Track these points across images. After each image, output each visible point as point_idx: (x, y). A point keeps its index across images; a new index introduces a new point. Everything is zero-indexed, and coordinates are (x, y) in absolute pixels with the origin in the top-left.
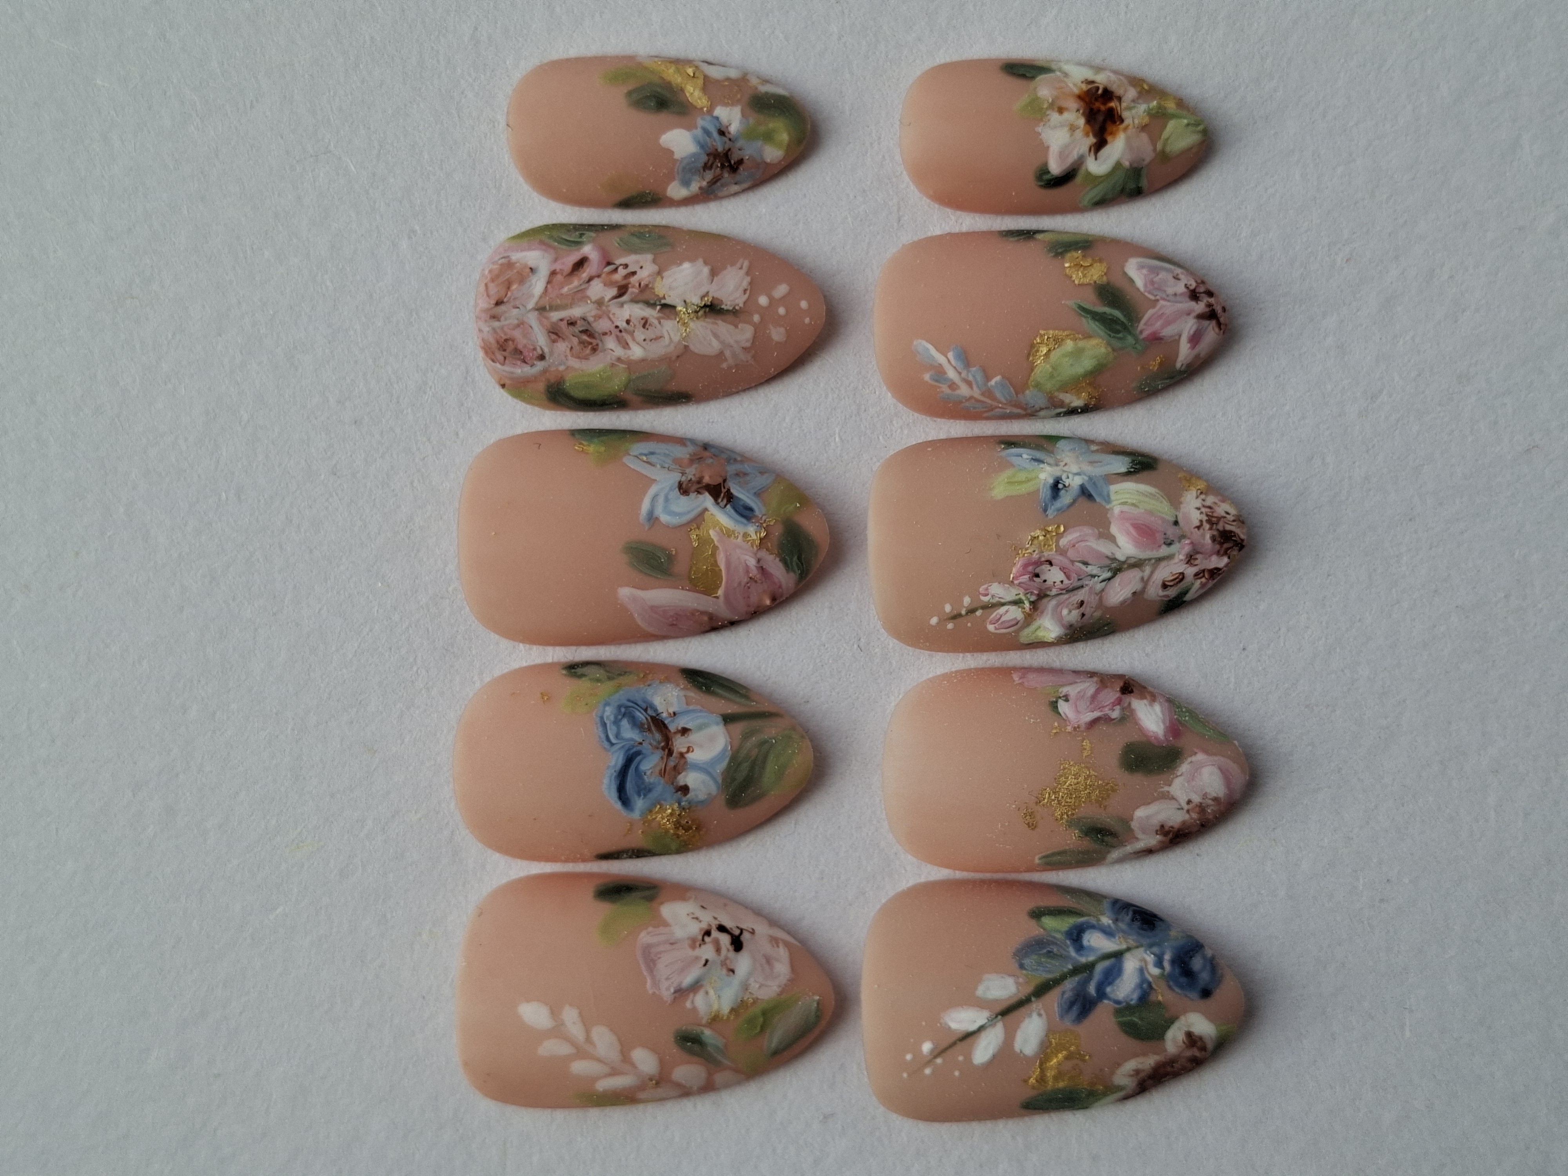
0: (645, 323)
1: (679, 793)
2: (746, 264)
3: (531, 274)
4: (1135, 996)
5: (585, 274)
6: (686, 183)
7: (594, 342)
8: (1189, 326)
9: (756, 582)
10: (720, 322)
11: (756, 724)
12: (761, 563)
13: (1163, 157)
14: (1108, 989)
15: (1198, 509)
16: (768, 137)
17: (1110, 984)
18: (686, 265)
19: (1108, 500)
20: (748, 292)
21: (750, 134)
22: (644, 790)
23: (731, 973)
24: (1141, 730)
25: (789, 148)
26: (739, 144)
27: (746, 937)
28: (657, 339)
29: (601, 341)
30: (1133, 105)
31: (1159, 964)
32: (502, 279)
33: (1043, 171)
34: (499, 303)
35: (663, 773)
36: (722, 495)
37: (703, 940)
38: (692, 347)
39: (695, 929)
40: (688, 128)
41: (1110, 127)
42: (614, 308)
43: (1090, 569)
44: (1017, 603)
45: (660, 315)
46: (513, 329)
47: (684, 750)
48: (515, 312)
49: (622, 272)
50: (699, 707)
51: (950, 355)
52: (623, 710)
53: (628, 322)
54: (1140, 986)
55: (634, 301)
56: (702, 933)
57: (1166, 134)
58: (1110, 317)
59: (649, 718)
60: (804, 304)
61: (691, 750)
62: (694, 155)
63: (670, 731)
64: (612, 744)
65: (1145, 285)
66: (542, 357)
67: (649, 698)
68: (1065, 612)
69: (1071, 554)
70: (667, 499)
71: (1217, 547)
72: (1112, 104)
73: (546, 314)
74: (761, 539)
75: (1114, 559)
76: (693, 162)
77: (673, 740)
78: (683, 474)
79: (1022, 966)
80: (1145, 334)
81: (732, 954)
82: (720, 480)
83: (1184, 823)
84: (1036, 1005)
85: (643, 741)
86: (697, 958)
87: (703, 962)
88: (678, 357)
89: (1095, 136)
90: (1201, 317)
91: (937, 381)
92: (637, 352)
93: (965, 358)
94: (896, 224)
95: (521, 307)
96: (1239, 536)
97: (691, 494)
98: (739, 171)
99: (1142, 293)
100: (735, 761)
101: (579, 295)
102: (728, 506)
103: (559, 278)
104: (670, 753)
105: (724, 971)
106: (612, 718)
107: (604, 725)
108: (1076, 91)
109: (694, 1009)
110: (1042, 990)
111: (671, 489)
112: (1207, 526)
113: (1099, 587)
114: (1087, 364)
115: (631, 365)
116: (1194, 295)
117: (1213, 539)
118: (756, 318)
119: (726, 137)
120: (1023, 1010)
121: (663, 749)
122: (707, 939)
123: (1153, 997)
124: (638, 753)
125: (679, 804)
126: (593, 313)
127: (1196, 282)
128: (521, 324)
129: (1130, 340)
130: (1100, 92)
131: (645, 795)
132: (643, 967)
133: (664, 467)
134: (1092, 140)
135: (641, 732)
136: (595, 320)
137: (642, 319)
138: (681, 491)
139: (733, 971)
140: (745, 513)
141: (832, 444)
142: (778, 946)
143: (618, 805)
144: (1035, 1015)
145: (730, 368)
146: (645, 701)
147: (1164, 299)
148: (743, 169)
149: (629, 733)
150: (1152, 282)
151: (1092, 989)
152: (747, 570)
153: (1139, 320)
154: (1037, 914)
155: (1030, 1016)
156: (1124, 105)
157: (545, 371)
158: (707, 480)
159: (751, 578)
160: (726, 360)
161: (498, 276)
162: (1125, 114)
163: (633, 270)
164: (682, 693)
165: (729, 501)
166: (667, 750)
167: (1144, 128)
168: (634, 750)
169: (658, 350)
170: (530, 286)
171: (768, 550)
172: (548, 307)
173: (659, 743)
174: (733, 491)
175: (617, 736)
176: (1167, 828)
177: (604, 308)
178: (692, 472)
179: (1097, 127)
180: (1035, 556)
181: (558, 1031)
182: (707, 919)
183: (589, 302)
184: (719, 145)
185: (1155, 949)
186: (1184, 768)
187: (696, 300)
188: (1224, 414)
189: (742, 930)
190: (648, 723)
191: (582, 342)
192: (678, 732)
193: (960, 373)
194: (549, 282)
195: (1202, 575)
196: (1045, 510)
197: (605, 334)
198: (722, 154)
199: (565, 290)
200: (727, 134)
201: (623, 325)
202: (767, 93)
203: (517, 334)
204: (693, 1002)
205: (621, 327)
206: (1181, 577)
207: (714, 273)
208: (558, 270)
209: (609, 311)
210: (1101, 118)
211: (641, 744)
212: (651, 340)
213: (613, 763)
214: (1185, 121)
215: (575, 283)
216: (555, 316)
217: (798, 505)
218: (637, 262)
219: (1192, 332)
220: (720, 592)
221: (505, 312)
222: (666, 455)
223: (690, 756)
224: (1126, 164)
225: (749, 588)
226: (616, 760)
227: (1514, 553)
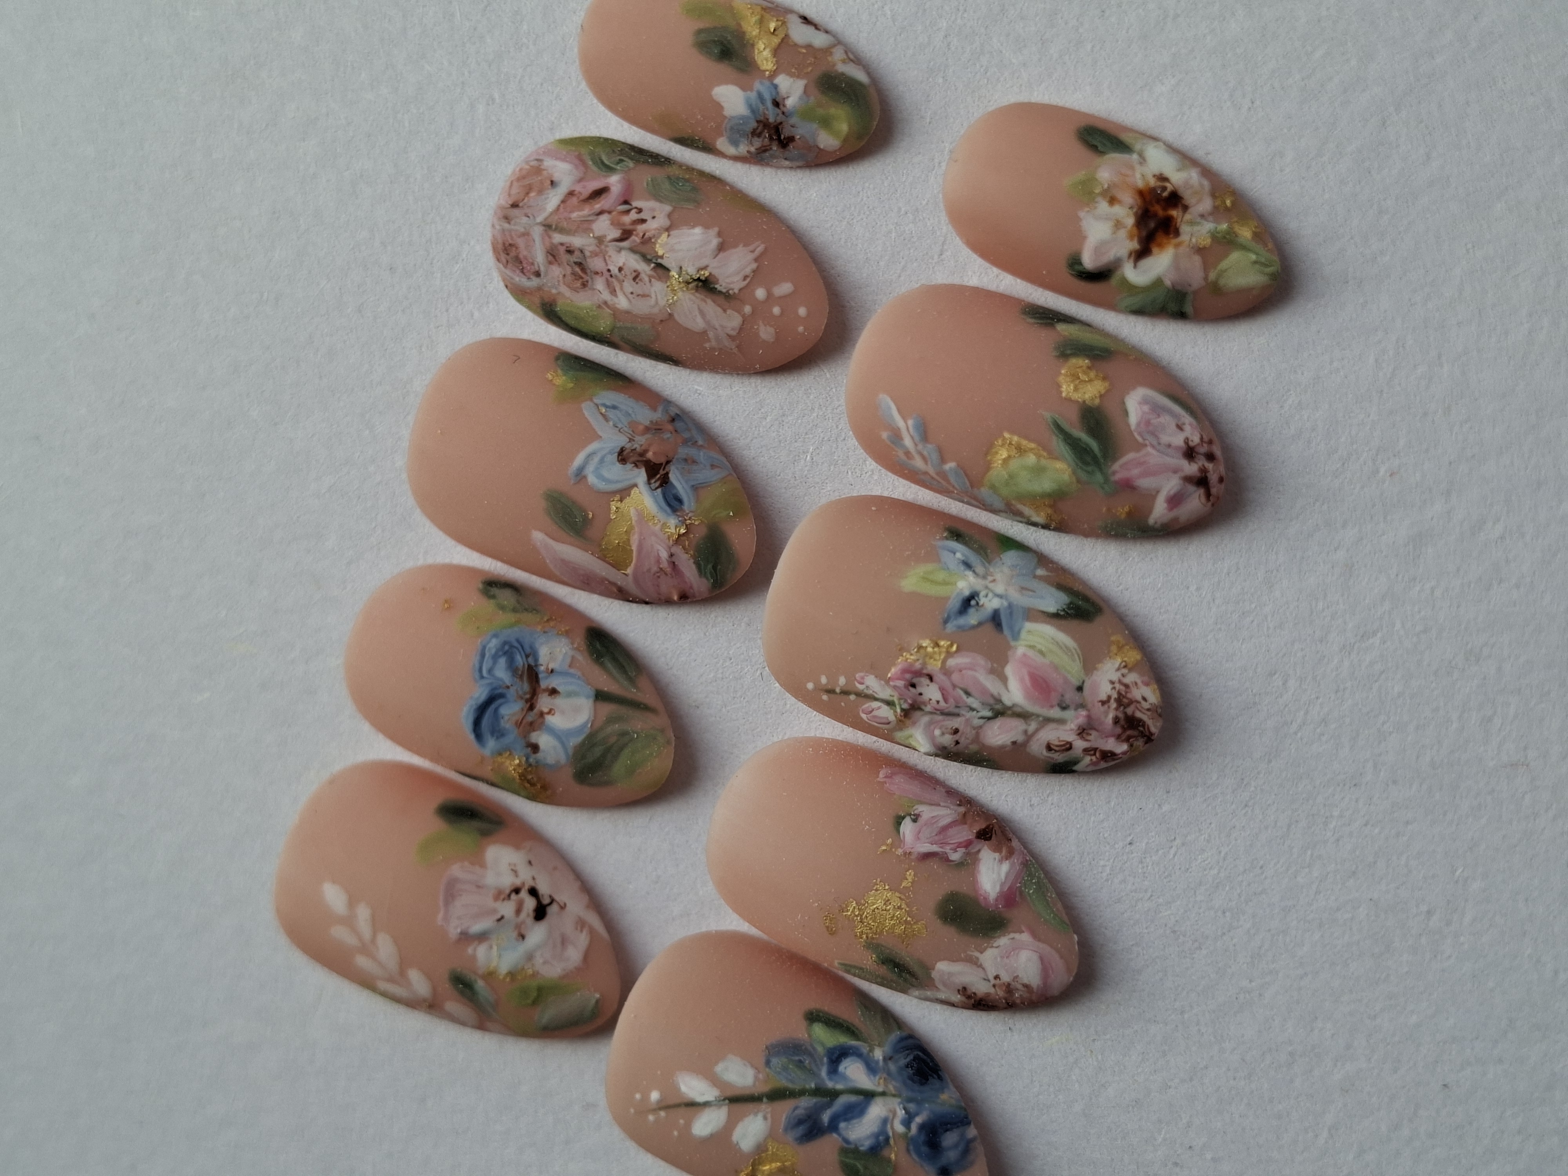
0: (636, 277)
1: (530, 749)
2: (761, 248)
3: (550, 187)
4: (866, 1145)
5: (597, 206)
6: (735, 143)
7: (586, 278)
8: (1170, 485)
9: (666, 574)
10: (709, 301)
11: (624, 710)
12: (674, 559)
13: (1215, 289)
14: (842, 1125)
15: (1112, 683)
16: (826, 123)
17: (847, 1120)
18: (698, 230)
19: (1016, 636)
20: (748, 280)
21: (807, 114)
22: (498, 733)
23: (521, 938)
24: (974, 883)
25: (846, 140)
26: (793, 120)
27: (553, 910)
28: (644, 296)
29: (592, 278)
30: (1199, 220)
31: (907, 1123)
32: (527, 182)
33: (1075, 262)
34: (515, 205)
35: (518, 724)
36: (658, 476)
37: (509, 896)
38: (676, 316)
39: (507, 881)
40: (744, 88)
41: (1160, 237)
42: (611, 250)
43: (970, 701)
44: (890, 703)
45: (652, 273)
46: (519, 237)
47: (546, 710)
48: (525, 220)
49: (633, 215)
50: (579, 673)
51: (910, 422)
52: (507, 648)
53: (620, 269)
54: (877, 1136)
55: (633, 250)
56: (512, 888)
57: (1224, 264)
58: (1084, 446)
59: (526, 666)
60: (802, 311)
61: (553, 712)
62: (742, 117)
63: (539, 686)
64: (482, 677)
65: (1138, 424)
66: (538, 274)
67: (537, 646)
68: (937, 732)
69: (955, 677)
70: (602, 461)
71: (1118, 730)
72: (1174, 213)
73: (551, 233)
74: (679, 536)
75: (999, 701)
76: (741, 124)
77: (540, 695)
78: (631, 440)
79: (768, 1063)
80: (1117, 477)
81: (530, 921)
82: (663, 460)
83: (988, 994)
84: (765, 1107)
85: (512, 685)
86: (495, 911)
87: (499, 916)
88: (662, 321)
89: (1140, 241)
90: (1188, 479)
91: (893, 443)
92: (622, 302)
93: (924, 433)
94: (936, 257)
95: (531, 217)
96: (1148, 728)
97: (628, 463)
98: (788, 148)
99: (1131, 430)
100: (591, 740)
101: (584, 226)
102: (659, 490)
103: (574, 200)
104: (531, 708)
105: (515, 934)
106: (493, 651)
107: (483, 656)
108: (1140, 184)
109: (474, 958)
110: (777, 1095)
111: (610, 453)
112: (1114, 705)
113: (977, 722)
114: (1046, 485)
115: (616, 313)
116: (1190, 453)
117: (1116, 721)
118: (748, 309)
119: (779, 109)
120: (751, 1106)
121: (527, 701)
122: (513, 896)
123: (885, 1152)
124: (502, 696)
125: (527, 759)
126: (592, 248)
127: (1202, 439)
128: (526, 234)
129: (1099, 477)
130: (1165, 194)
131: (498, 738)
132: (441, 898)
133: (617, 427)
134: (1135, 245)
135: (513, 676)
136: (591, 257)
137: (635, 271)
138: (620, 457)
139: (523, 937)
140: (673, 503)
141: (803, 462)
142: (582, 931)
143: (472, 737)
144: (760, 1117)
145: (713, 349)
146: (531, 647)
147: (1153, 447)
148: (793, 147)
149: (502, 673)
150: (1148, 423)
151: (826, 1117)
152: (658, 561)
153: (1115, 459)
154: (813, 1017)
155: (756, 1114)
156: (1187, 217)
157: (539, 289)
158: (650, 455)
159: (661, 569)
160: (709, 340)
161: (524, 178)
162: (1185, 229)
163: (644, 218)
164: (571, 653)
165: (661, 486)
166: (529, 704)
167: (1200, 250)
168: (500, 691)
169: (642, 307)
170: (546, 199)
171: (684, 548)
172: (554, 227)
173: (525, 694)
174: (672, 477)
175: (490, 671)
176: (969, 992)
177: (603, 247)
178: (641, 441)
179: (1144, 234)
180: (918, 665)
181: (349, 921)
182: (525, 877)
183: (591, 235)
184: (772, 115)
185: (912, 1107)
186: (1003, 941)
187: (691, 271)
188: (1198, 589)
189: (553, 901)
190: (523, 672)
191: (574, 274)
192: (545, 690)
193: (916, 445)
194: (563, 202)
195: (1092, 752)
196: (946, 621)
197: (597, 273)
198: (772, 126)
199: (574, 215)
200: (781, 106)
201: (615, 270)
202: (843, 74)
203: (521, 242)
204: (475, 950)
205: (612, 272)
206: (1069, 747)
207: (721, 248)
208: (576, 192)
209: (607, 252)
210: (1152, 225)
211: (508, 687)
212: (638, 295)
213: (476, 695)
214: (1253, 257)
215: (586, 211)
216: (558, 238)
217: (731, 514)
218: (653, 210)
219: (1172, 493)
220: (629, 571)
221: (517, 217)
222: (628, 414)
223: (549, 719)
224: (1168, 283)
225: (659, 577)
226: (480, 693)
227: (1456, 871)
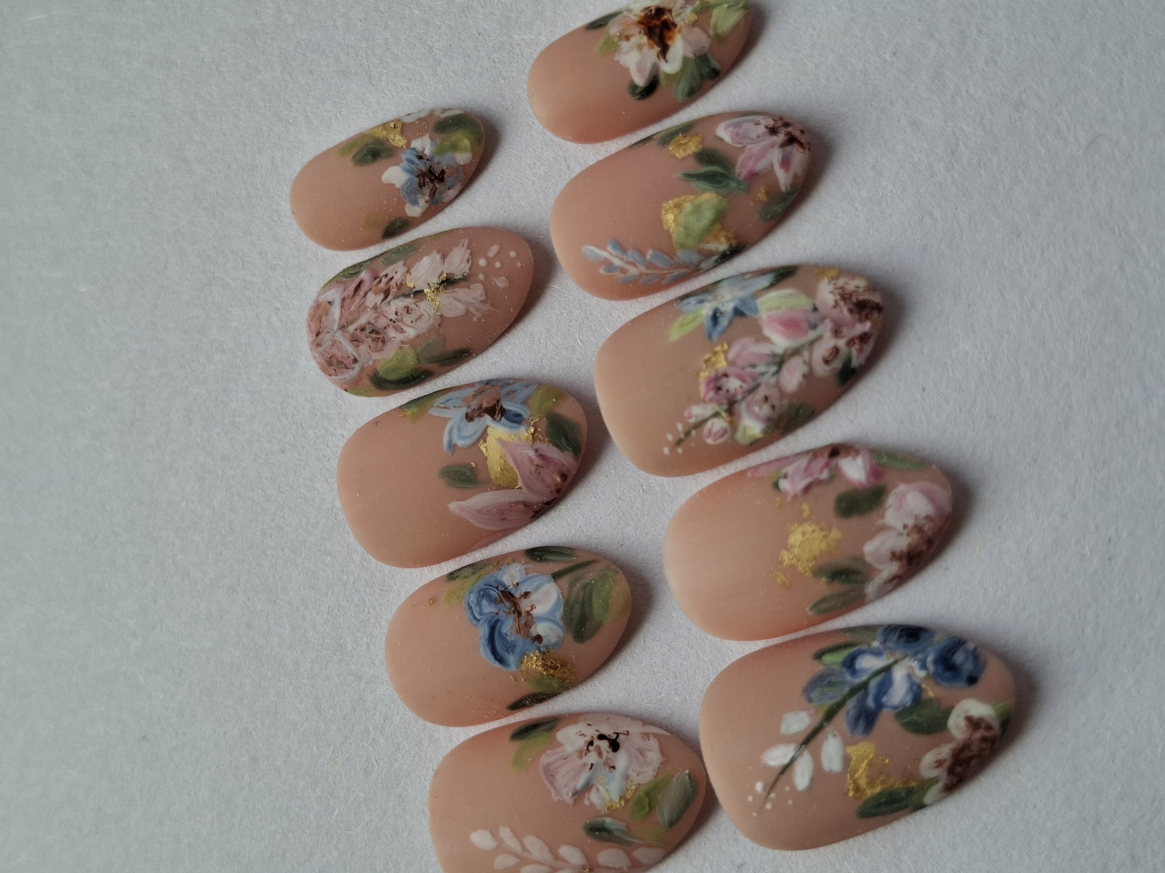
0: (408, 310)
1: (536, 642)
2: (466, 241)
3: (330, 306)
4: (909, 700)
5: (362, 293)
6: (415, 203)
7: (381, 336)
8: (775, 156)
9: (542, 467)
10: (457, 289)
11: (577, 573)
12: (539, 452)
13: (719, 39)
14: (884, 699)
15: (832, 292)
16: (454, 147)
17: (885, 693)
18: (425, 260)
19: (756, 310)
20: (470, 260)
21: (441, 151)
22: (511, 648)
23: (613, 769)
24: (847, 481)
25: (473, 150)
26: (436, 159)
27: (621, 739)
28: (420, 318)
29: (385, 333)
30: (681, 10)
31: (923, 666)
32: (317, 317)
33: (633, 87)
34: (318, 334)
35: (519, 631)
36: (497, 412)
37: (588, 750)
38: (445, 314)
39: (581, 742)
40: (397, 164)
41: (667, 34)
42: (385, 308)
43: (758, 370)
44: (716, 415)
45: (415, 300)
46: (332, 348)
47: (529, 609)
48: (328, 336)
49: (384, 280)
50: (535, 574)
51: (609, 248)
52: (482, 593)
53: (396, 314)
54: (910, 689)
55: (396, 297)
56: (587, 744)
57: (713, 21)
58: (711, 173)
59: (500, 593)
60: (513, 254)
61: (534, 607)
62: (408, 181)
63: (516, 598)
64: (478, 620)
65: (732, 138)
66: (355, 361)
67: (499, 578)
68: (756, 409)
69: (740, 362)
70: (459, 429)
71: (857, 316)
72: (665, 17)
73: (346, 329)
74: (533, 434)
75: (774, 355)
76: (410, 186)
77: (520, 604)
78: (468, 407)
79: (810, 700)
80: (743, 175)
81: (611, 755)
82: (495, 402)
83: (910, 545)
84: (829, 729)
85: (499, 611)
86: (585, 765)
87: (589, 766)
88: (439, 325)
89: (658, 45)
90: (783, 145)
91: (610, 271)
92: (411, 333)
93: (621, 247)
95: (330, 331)
96: (873, 301)
97: (475, 419)
98: (445, 179)
99: (730, 145)
100: (568, 605)
101: (362, 308)
102: (503, 418)
103: (348, 301)
104: (519, 614)
105: (607, 769)
106: (475, 601)
107: (471, 608)
108: (636, 19)
109: (592, 804)
110: (830, 715)
111: (461, 421)
112: (842, 303)
113: (773, 380)
114: (708, 215)
115: (413, 343)
116: (773, 131)
117: (851, 311)
118: (481, 277)
119: (424, 159)
120: (820, 736)
121: (514, 613)
122: (591, 748)
123: (924, 696)
124: (497, 621)
125: (539, 651)
126: (373, 316)
127: (774, 120)
128: (334, 343)
129: (733, 184)
130: (653, 12)
131: (513, 651)
132: (546, 783)
133: (456, 407)
134: (657, 49)
135: (496, 604)
136: (376, 321)
137: (405, 308)
138: (468, 419)
139: (614, 768)
140: (516, 419)
142: (649, 740)
143: (497, 665)
144: (830, 736)
145: (479, 319)
146: (496, 582)
147: (749, 143)
148: (448, 177)
149: (489, 608)
150: (737, 134)
151: (870, 703)
152: (531, 461)
153: (733, 166)
154: (819, 656)
155: (826, 738)
156: (674, 14)
157: (362, 369)
158: (485, 405)
159: (537, 466)
160: (474, 315)
161: (314, 316)
162: (677, 20)
163: (391, 277)
164: (523, 568)
165: (502, 415)
166: (516, 613)
167: (695, 24)
168: (494, 619)
169: (424, 325)
170: (332, 315)
171: (540, 440)
172: (346, 325)
173: (510, 609)
174: (506, 406)
175: (481, 613)
176: (898, 554)
177: (379, 310)
178: (475, 404)
179: (657, 39)
180: (713, 374)
181: (501, 848)
182: (591, 732)
183: (368, 310)
184: (423, 167)
185: (920, 656)
186: (891, 500)
187: (436, 280)
189: (618, 734)
190: (500, 598)
191: (374, 340)
192: (522, 596)
193: (622, 259)
194: (342, 307)
195: (852, 342)
196: (710, 336)
197: (385, 328)
198: (427, 172)
199: (353, 308)
200: (424, 157)
201: (393, 317)
202: (446, 117)
203: (334, 351)
204: (589, 799)
205: (393, 319)
206: (836, 351)
207: (444, 257)
208: (346, 297)
209: (383, 311)
210: (657, 31)
211: (497, 614)
212: (416, 320)
213: (482, 634)
214: (726, 5)
215: (357, 299)
216: (351, 328)
217: (554, 400)
218: (393, 269)
219: (780, 159)
220: (520, 484)
221: (323, 339)
222: (458, 398)
223: (534, 612)
224: (691, 55)
225: (540, 473)
226: (483, 631)
227: (1114, 230)
